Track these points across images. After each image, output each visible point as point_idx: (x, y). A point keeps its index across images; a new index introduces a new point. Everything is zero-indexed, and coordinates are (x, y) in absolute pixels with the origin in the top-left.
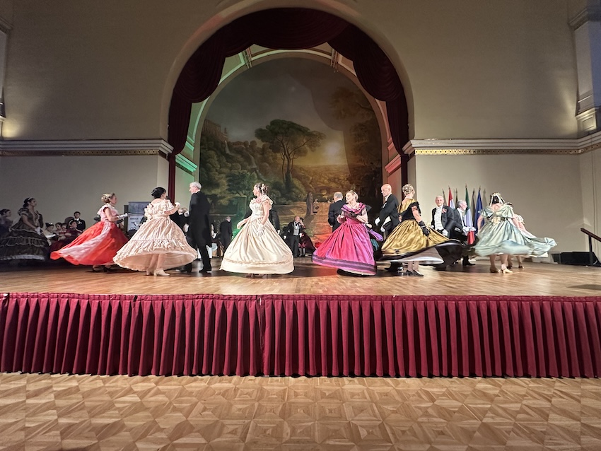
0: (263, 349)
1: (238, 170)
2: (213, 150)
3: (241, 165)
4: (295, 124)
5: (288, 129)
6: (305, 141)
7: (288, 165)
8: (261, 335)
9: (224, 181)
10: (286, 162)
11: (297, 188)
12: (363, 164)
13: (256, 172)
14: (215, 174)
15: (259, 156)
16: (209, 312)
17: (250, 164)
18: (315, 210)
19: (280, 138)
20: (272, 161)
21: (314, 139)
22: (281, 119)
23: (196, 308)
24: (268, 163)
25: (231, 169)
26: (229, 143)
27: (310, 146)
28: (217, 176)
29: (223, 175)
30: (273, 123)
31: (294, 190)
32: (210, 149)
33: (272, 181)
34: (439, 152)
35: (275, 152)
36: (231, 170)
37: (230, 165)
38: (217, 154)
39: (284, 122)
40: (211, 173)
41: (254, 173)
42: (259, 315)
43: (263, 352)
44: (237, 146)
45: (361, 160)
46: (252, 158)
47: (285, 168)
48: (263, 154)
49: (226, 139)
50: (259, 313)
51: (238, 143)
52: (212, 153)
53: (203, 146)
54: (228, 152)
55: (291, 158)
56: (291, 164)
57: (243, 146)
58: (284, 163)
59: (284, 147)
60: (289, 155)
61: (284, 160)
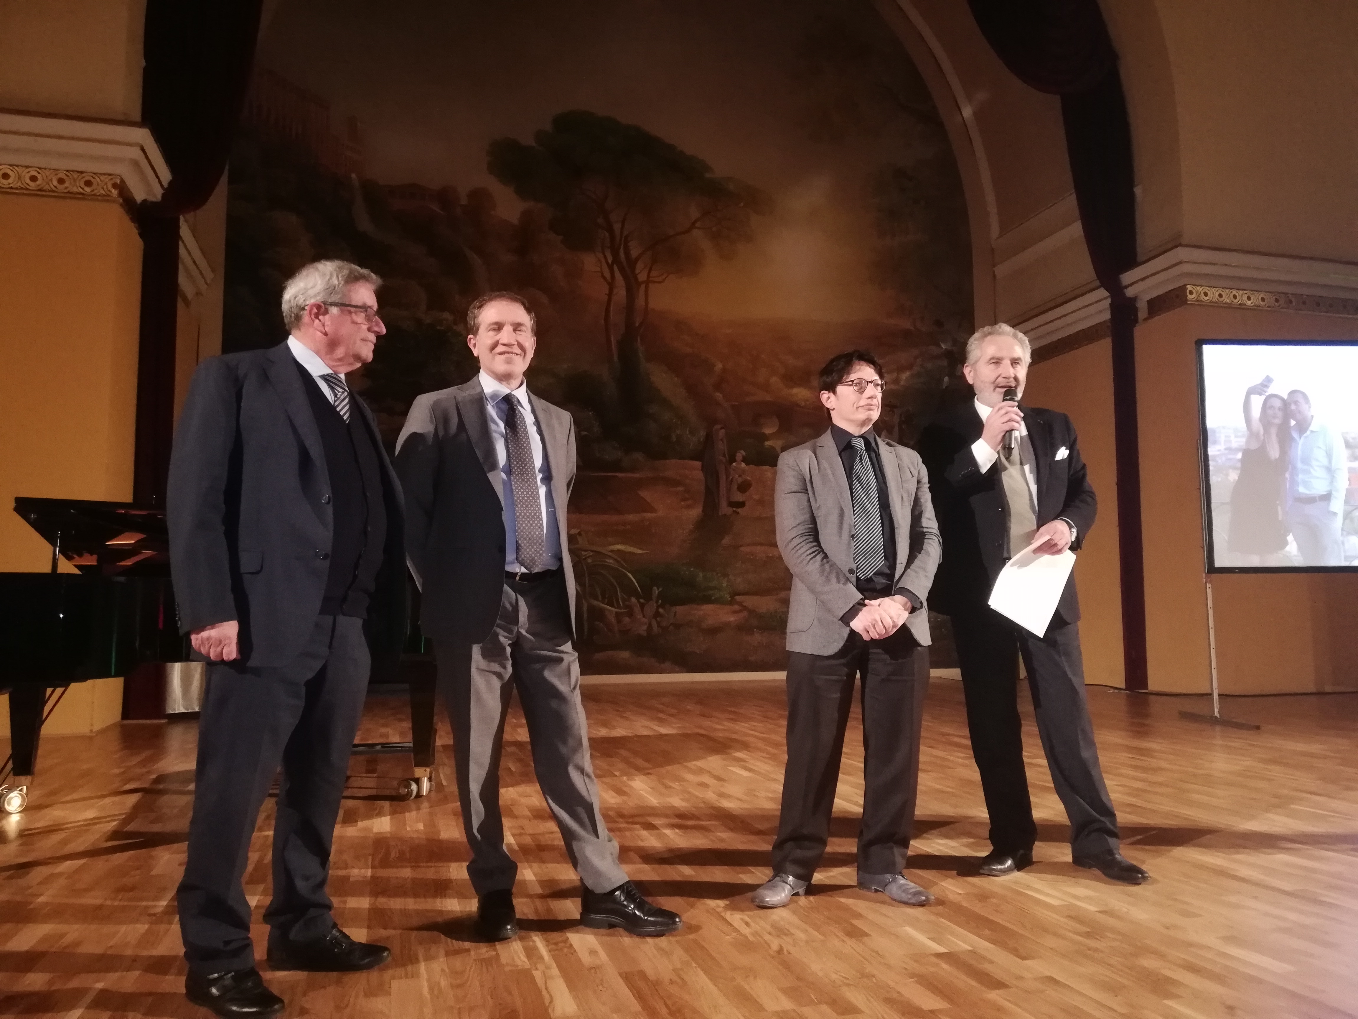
1: (414, 311)
2: (295, 210)
4: (655, 140)
5: (627, 154)
6: (694, 213)
7: (630, 307)
10: (621, 293)
11: (666, 404)
12: (905, 325)
15: (506, 257)
17: (467, 285)
18: (739, 497)
19: (594, 188)
20: (563, 282)
21: (728, 208)
22: (599, 112)
26: (368, 188)
27: (715, 237)
30: (565, 123)
31: (654, 409)
32: (275, 204)
33: (562, 368)
35: (571, 247)
39: (611, 127)
44: (409, 205)
45: (900, 312)
46: (476, 260)
47: (617, 319)
48: (522, 252)
49: (357, 168)
51: (413, 191)
52: (286, 219)
53: (244, 188)
54: (364, 224)
55: (642, 277)
56: (640, 302)
57: (435, 207)
58: (610, 295)
59: (611, 230)
60: (632, 263)
61: (611, 285)
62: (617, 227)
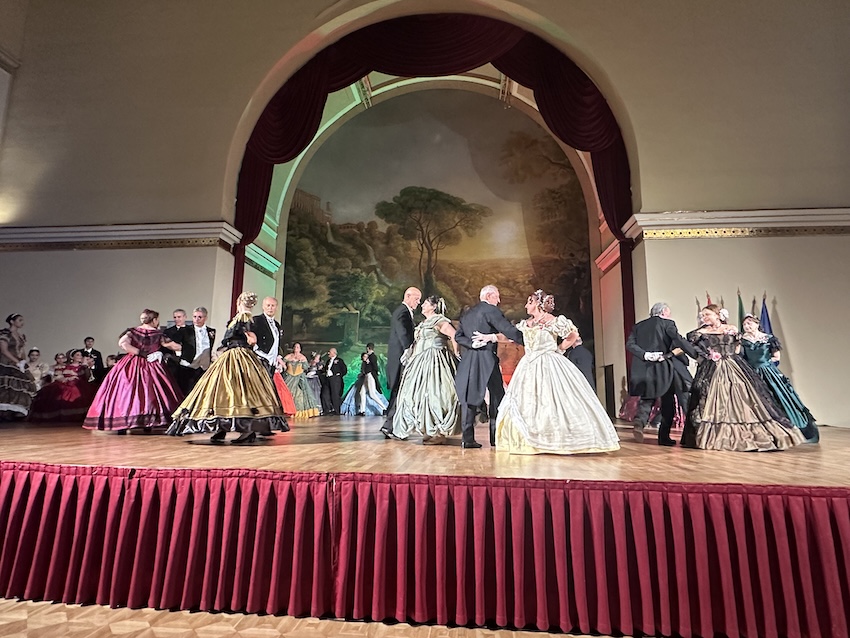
0: (336, 569)
1: (347, 270)
2: (307, 237)
3: (352, 260)
4: (441, 193)
5: (429, 200)
6: (457, 220)
7: (430, 260)
8: (333, 544)
9: (323, 287)
10: (426, 255)
12: (556, 257)
13: (376, 272)
14: (310, 276)
15: (381, 246)
16: (248, 500)
17: (366, 258)
19: (416, 215)
20: (402, 253)
21: (472, 216)
22: (418, 186)
23: (227, 493)
24: (395, 257)
25: (335, 267)
26: (333, 227)
27: (466, 228)
28: (312, 279)
29: (323, 278)
30: (405, 192)
32: (302, 236)
34: (685, 232)
35: (406, 239)
36: (335, 269)
37: (333, 261)
38: (313, 243)
39: (422, 190)
40: (303, 275)
41: (373, 274)
42: (330, 508)
43: (336, 576)
44: (347, 231)
45: (553, 251)
46: (370, 248)
47: (424, 265)
48: (387, 243)
49: (328, 220)
50: (330, 504)
51: (348, 226)
52: (305, 241)
53: (292, 232)
54: (331, 239)
55: (434, 248)
56: (434, 258)
57: (355, 230)
58: (421, 256)
59: (422, 230)
60: (431, 243)
61: (422, 252)
62: (424, 229)
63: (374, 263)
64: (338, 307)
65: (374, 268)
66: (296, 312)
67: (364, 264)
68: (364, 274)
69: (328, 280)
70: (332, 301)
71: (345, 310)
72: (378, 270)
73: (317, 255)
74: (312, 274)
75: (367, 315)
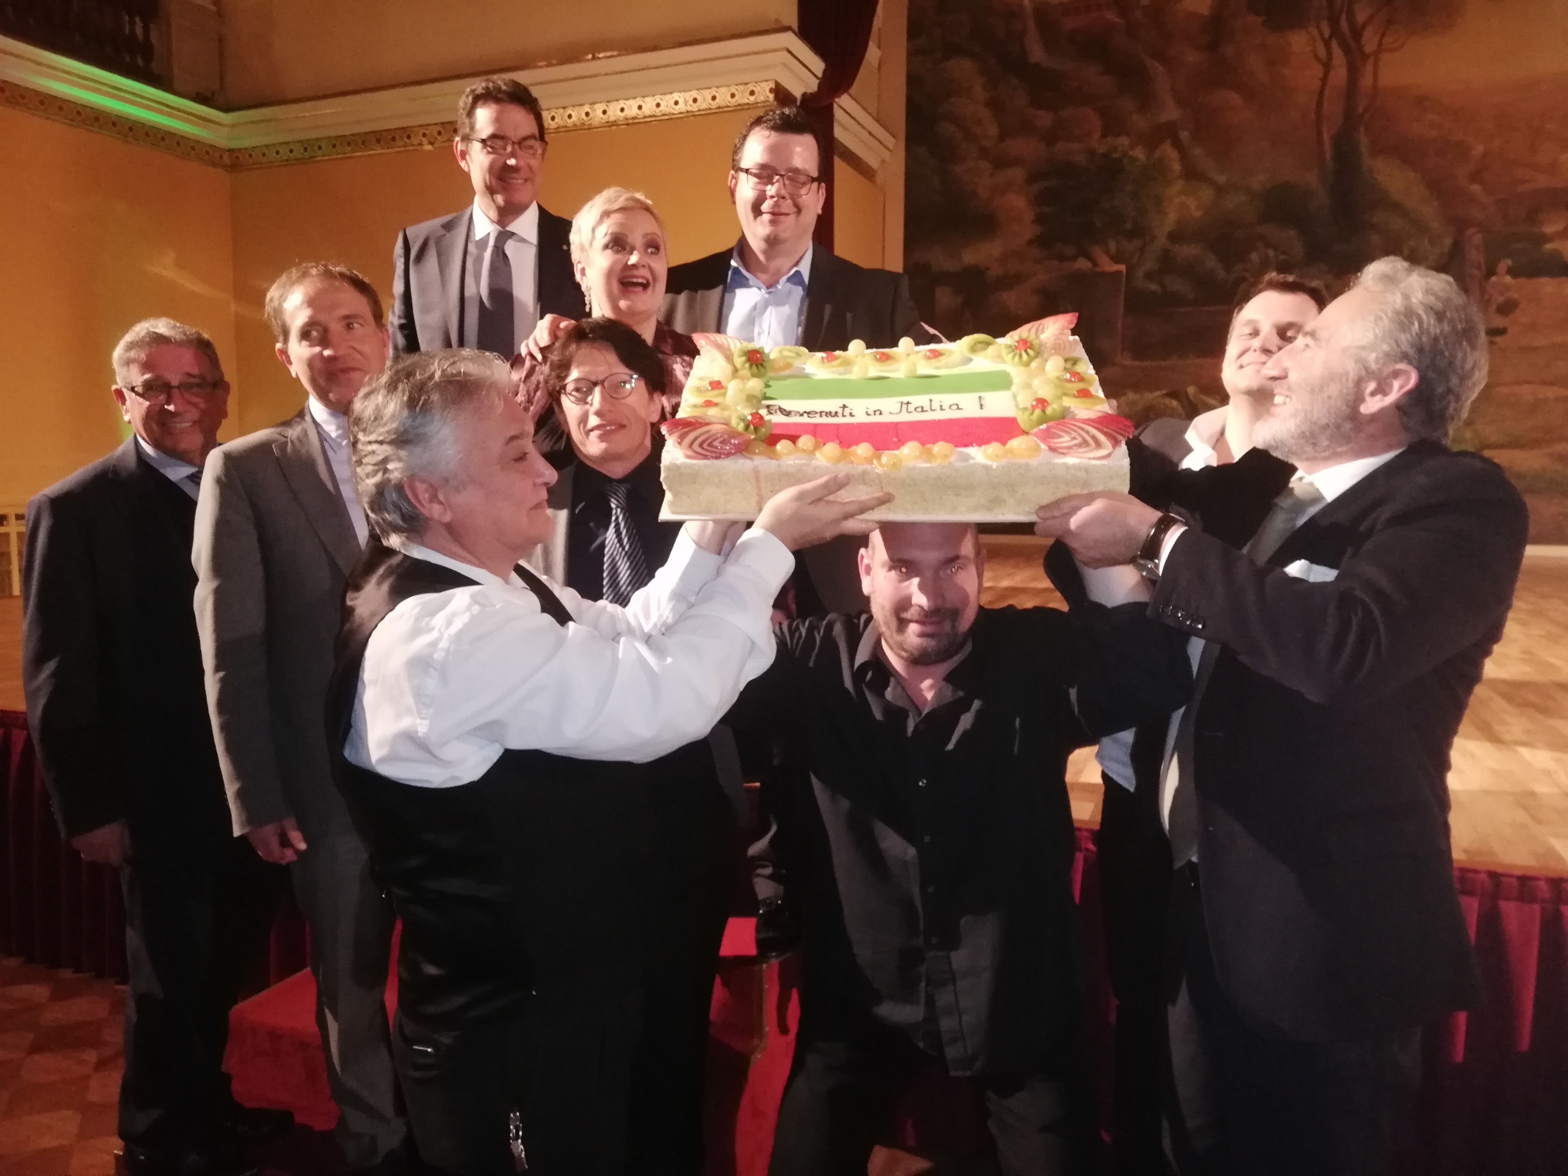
1: (1087, 141)
2: (966, 53)
3: (1102, 114)
7: (1352, 89)
9: (1020, 201)
10: (1340, 74)
11: (1397, 208)
13: (1177, 144)
14: (977, 171)
15: (1192, 57)
17: (1146, 100)
18: (1497, 322)
20: (1263, 76)
24: (1239, 89)
25: (1050, 138)
26: (1041, 14)
28: (986, 179)
29: (1017, 174)
31: (1378, 217)
32: (950, 50)
33: (1259, 181)
35: (1278, 28)
36: (1050, 143)
37: (1044, 119)
38: (985, 71)
40: (957, 168)
41: (1168, 150)
44: (1081, 21)
46: (1157, 68)
47: (1333, 108)
48: (1212, 47)
52: (962, 67)
53: (920, 41)
54: (1037, 53)
55: (1371, 47)
56: (1366, 81)
57: (1112, 17)
58: (1324, 80)
60: (1357, 33)
61: (1327, 66)
63: (1171, 112)
64: (1062, 258)
65: (1169, 131)
66: (944, 278)
67: (1140, 122)
68: (1139, 153)
69: (1032, 178)
70: (1043, 242)
71: (1082, 264)
72: (1184, 135)
73: (996, 106)
74: (985, 165)
75: (1149, 276)
